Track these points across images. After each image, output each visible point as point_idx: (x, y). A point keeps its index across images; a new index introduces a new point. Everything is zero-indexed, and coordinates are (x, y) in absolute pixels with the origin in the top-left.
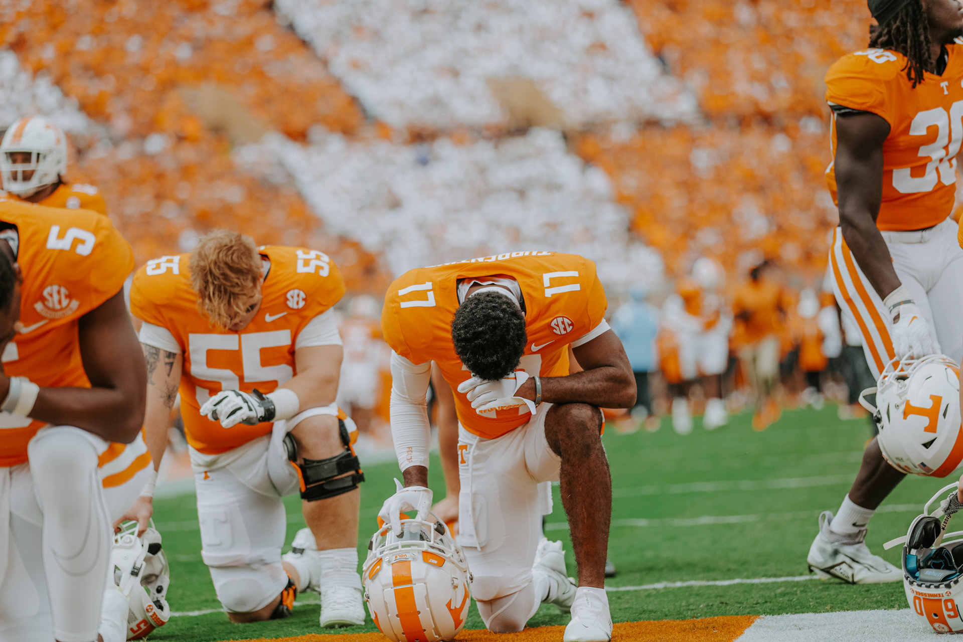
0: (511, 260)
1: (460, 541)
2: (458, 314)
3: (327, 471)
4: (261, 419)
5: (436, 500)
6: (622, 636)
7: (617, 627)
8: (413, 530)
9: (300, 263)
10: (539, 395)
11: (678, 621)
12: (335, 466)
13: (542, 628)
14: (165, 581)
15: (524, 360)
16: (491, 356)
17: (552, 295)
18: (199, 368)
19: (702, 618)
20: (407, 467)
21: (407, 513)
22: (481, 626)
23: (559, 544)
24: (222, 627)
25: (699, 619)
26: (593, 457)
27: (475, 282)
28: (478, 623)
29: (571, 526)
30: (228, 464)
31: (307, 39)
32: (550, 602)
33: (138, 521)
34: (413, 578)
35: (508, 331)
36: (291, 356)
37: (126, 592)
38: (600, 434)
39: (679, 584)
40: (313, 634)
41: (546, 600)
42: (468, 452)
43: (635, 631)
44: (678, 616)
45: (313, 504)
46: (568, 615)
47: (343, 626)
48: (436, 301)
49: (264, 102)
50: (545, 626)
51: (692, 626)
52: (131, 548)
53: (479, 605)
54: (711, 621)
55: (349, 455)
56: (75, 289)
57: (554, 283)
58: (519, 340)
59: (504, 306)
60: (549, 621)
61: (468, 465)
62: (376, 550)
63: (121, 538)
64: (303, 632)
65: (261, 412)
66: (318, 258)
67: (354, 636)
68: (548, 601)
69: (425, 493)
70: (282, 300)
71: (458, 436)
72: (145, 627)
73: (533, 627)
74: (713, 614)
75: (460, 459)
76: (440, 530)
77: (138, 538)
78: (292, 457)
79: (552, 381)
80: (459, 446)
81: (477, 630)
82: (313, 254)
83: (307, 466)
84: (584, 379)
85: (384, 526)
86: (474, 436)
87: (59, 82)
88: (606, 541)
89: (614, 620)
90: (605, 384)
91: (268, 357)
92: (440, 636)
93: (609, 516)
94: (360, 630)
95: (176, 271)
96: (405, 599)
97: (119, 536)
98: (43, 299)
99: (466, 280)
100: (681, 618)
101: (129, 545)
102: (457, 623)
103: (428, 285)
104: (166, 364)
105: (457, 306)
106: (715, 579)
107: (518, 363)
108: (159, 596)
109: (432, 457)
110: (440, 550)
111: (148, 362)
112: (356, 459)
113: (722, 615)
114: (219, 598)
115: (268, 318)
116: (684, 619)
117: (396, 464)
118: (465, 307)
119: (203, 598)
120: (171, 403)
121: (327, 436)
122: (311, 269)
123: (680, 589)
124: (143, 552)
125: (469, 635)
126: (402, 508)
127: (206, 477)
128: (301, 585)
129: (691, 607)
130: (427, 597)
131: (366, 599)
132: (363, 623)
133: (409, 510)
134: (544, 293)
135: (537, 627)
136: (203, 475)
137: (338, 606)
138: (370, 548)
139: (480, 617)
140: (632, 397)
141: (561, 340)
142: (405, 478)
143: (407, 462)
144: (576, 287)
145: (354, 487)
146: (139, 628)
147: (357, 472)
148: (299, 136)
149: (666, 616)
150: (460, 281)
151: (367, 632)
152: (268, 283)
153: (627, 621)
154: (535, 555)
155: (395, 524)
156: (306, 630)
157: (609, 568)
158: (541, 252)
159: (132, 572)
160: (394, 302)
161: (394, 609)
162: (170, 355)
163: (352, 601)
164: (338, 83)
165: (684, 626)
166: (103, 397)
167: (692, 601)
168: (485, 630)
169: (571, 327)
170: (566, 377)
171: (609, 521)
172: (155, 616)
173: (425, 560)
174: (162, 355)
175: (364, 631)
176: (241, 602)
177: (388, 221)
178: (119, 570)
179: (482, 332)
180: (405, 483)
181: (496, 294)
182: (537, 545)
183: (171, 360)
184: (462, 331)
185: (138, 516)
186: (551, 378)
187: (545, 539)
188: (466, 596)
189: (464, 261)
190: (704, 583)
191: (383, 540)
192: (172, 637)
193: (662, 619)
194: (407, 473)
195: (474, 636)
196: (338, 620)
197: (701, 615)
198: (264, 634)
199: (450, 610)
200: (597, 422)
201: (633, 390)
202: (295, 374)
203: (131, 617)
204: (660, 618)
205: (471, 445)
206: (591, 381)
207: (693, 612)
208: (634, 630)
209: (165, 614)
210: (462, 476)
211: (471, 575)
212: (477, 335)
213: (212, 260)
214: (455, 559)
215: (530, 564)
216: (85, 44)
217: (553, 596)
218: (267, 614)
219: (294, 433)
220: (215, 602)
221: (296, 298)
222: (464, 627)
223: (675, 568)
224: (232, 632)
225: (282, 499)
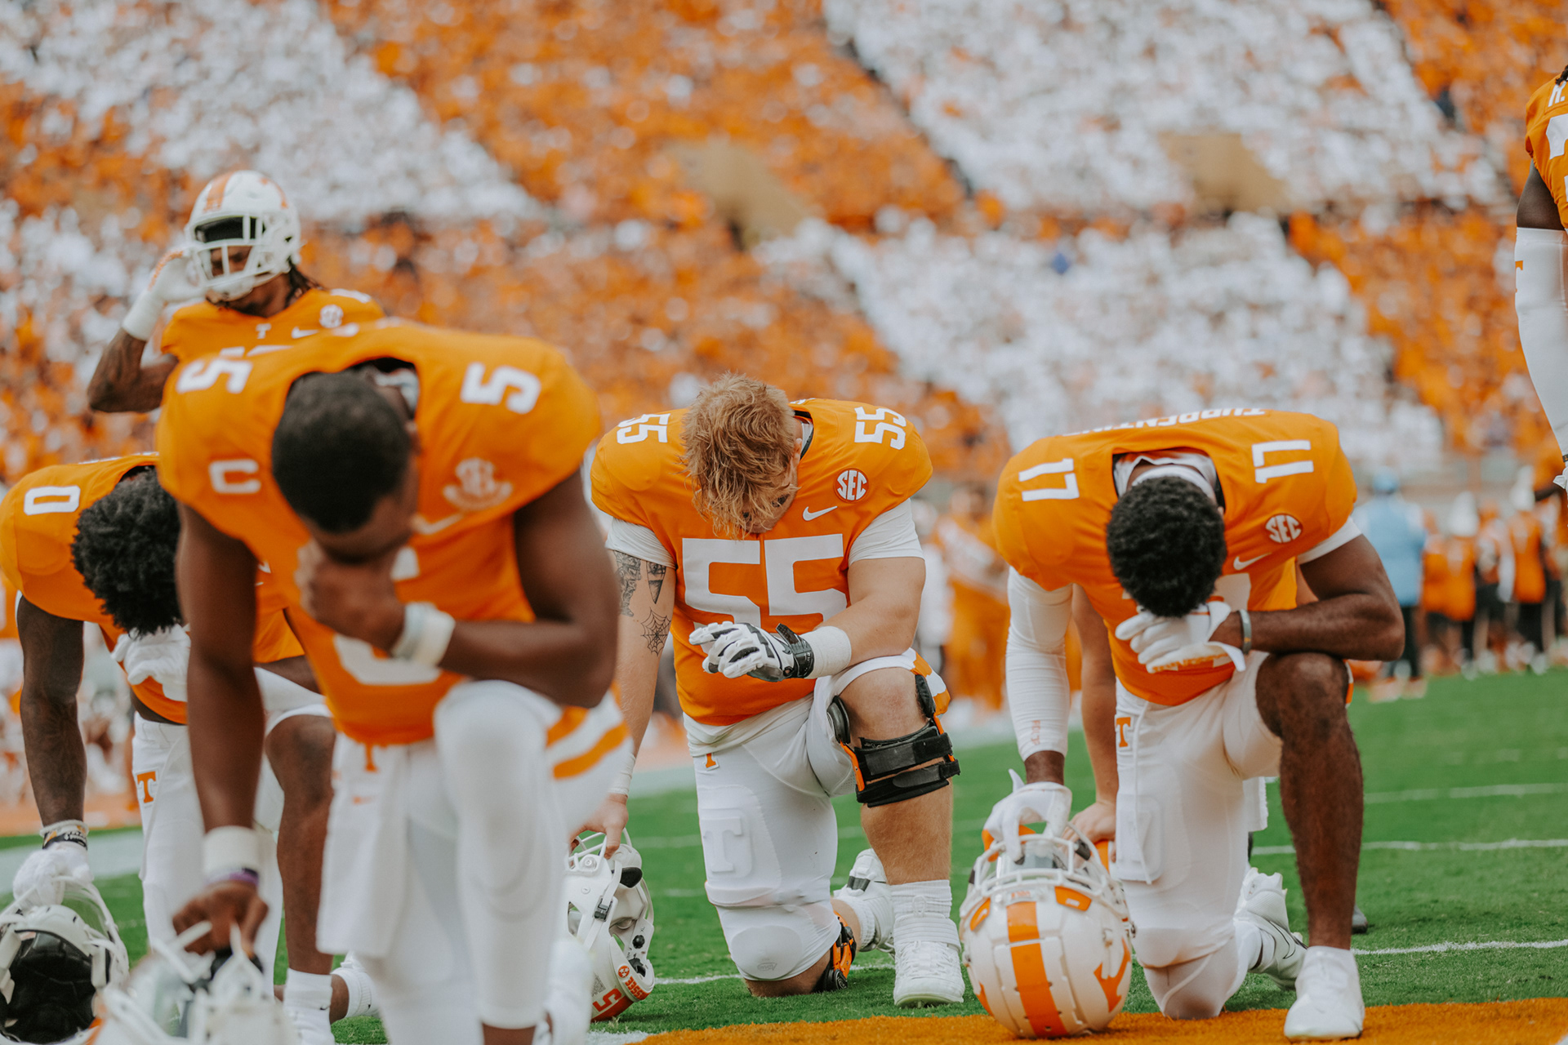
0: (1201, 422)
1: (1117, 871)
2: (1116, 512)
3: (899, 758)
4: (787, 672)
5: (1077, 806)
6: (1380, 1027)
7: (1372, 1013)
8: (1041, 853)
9: (860, 427)
10: (1247, 640)
11: (1470, 1005)
12: (911, 750)
13: (1249, 1011)
14: (647, 929)
15: (1222, 584)
16: (1170, 578)
17: (1268, 480)
18: (698, 594)
19: (1510, 1001)
20: (1031, 752)
21: (1030, 826)
22: (1151, 1007)
23: (1276, 878)
24: (738, 1004)
25: (1505, 1003)
26: (1334, 739)
27: (1142, 460)
28: (1146, 1003)
29: (1297, 849)
30: (745, 742)
31: (877, 66)
32: (1262, 970)
33: (605, 833)
34: (1041, 927)
35: (1196, 540)
36: (842, 576)
37: (589, 944)
38: (1345, 702)
39: (1471, 946)
40: (883, 1016)
41: (1255, 968)
42: (1131, 728)
43: (1401, 1020)
44: (1470, 997)
45: (878, 810)
46: (1292, 992)
47: (930, 1003)
48: (1080, 490)
49: (807, 168)
50: (1253, 1009)
51: (1494, 1014)
52: (595, 875)
53: (1148, 974)
54: (1525, 1006)
55: (933, 733)
56: (506, 465)
57: (1271, 459)
58: (1214, 553)
59: (1190, 499)
60: (1261, 1002)
61: (1131, 750)
62: (981, 883)
63: (580, 859)
64: (867, 1012)
65: (788, 661)
66: (888, 419)
67: (947, 1021)
68: (1261, 968)
69: (1060, 795)
70: (829, 485)
71: (1115, 704)
72: (617, 1001)
73: (1236, 1011)
74: (1528, 994)
75: (1118, 740)
76: (1083, 853)
77: (605, 860)
78: (843, 737)
79: (1267, 617)
80: (1118, 719)
81: (1145, 1014)
82: (881, 413)
83: (865, 750)
84: (1320, 614)
85: (994, 847)
86: (1142, 701)
87: (483, 138)
88: (1354, 874)
89: (1368, 1001)
90: (1353, 622)
91: (807, 576)
92: (1084, 1021)
93: (1359, 833)
94: (957, 1011)
95: (663, 438)
96: (1029, 966)
97: (575, 857)
98: (455, 481)
99: (1128, 457)
100: (1477, 1000)
101: (591, 870)
102: (1113, 1001)
103: (1067, 464)
104: (651, 582)
105: (1114, 499)
106: (1530, 939)
107: (1213, 588)
108: (638, 951)
109: (1073, 739)
110: (1083, 884)
111: (622, 580)
112: (945, 738)
113: (1543, 996)
114: (733, 957)
115: (808, 516)
116: (1480, 1001)
117: (1011, 747)
118: (1127, 500)
119: (707, 956)
120: (660, 645)
121: (897, 702)
122: (877, 437)
123: (1473, 952)
124: (613, 882)
125: (1132, 1022)
126: (1022, 817)
127: (710, 764)
128: (863, 938)
129: (1492, 983)
130: (1063, 959)
131: (965, 962)
132: (962, 1000)
133: (1033, 820)
134: (1253, 476)
135: (1242, 1010)
136: (705, 760)
137: (922, 973)
138: (972, 880)
139: (1149, 993)
140: (1396, 643)
141: (1282, 552)
142: (1027, 770)
143: (1031, 744)
144: (1307, 467)
145: (942, 782)
146: (608, 1003)
147: (947, 759)
148: (863, 225)
149: (1451, 996)
150: (1118, 457)
151: (968, 1014)
152: (808, 459)
153: (1388, 1004)
154: (1238, 894)
155: (1011, 841)
156: (870, 1009)
157: (1359, 919)
158: (1249, 410)
159: (596, 912)
160: (1012, 491)
161: (1010, 979)
162: (656, 569)
163: (944, 963)
164: (924, 139)
165: (1482, 1013)
166: (552, 635)
167: (1493, 972)
168: (1157, 1013)
169: (1299, 531)
170: (1291, 611)
171: (1359, 842)
172: (632, 984)
173: (1061, 901)
174: (643, 568)
175: (963, 1013)
176: (767, 963)
177: (1003, 359)
178: (576, 910)
179: (1154, 541)
180: (1027, 777)
181: (1177, 480)
182: (1242, 878)
183: (659, 577)
184: (1123, 540)
185: (605, 824)
186: (1266, 612)
187: (1255, 870)
188: (1126, 958)
189: (1125, 426)
190: (1513, 944)
191: (993, 869)
192: (659, 1016)
193: (1444, 1001)
194: (1031, 761)
195: (1141, 1024)
196: (921, 995)
197: (1508, 997)
198: (804, 1016)
199: (1101, 980)
200: (1341, 682)
201: (1398, 632)
202: (849, 604)
203: (597, 986)
204: (1442, 999)
205: (1137, 716)
206: (1330, 617)
207: (1495, 991)
208: (1399, 1018)
209: (648, 982)
210: (1122, 766)
211: (1133, 926)
212: (1147, 546)
213: (719, 428)
214: (1108, 900)
215: (1230, 911)
216: (524, 76)
217: (1268, 961)
218: (808, 983)
219: (843, 697)
220: (726, 962)
221: (852, 484)
222: (1124, 1009)
223: (1464, 920)
224: (752, 1011)
225: (831, 800)
